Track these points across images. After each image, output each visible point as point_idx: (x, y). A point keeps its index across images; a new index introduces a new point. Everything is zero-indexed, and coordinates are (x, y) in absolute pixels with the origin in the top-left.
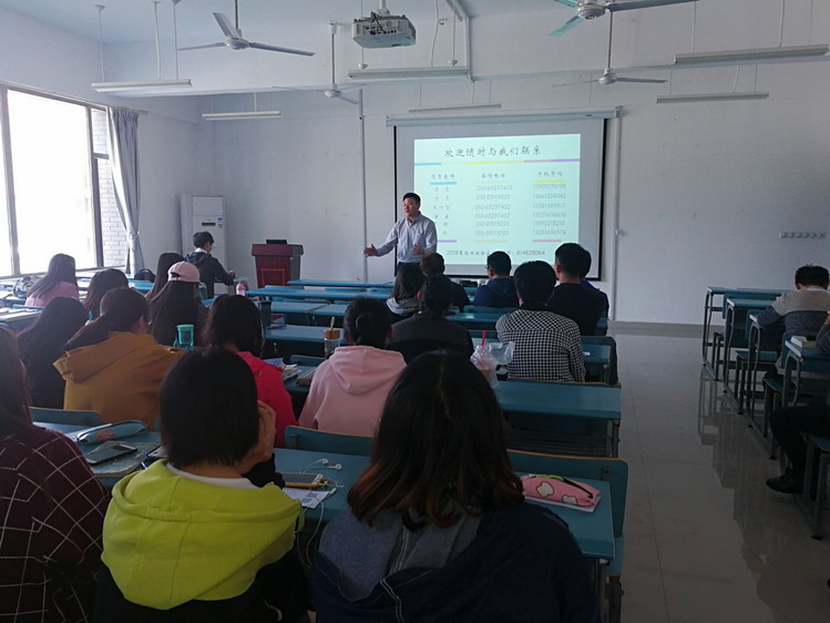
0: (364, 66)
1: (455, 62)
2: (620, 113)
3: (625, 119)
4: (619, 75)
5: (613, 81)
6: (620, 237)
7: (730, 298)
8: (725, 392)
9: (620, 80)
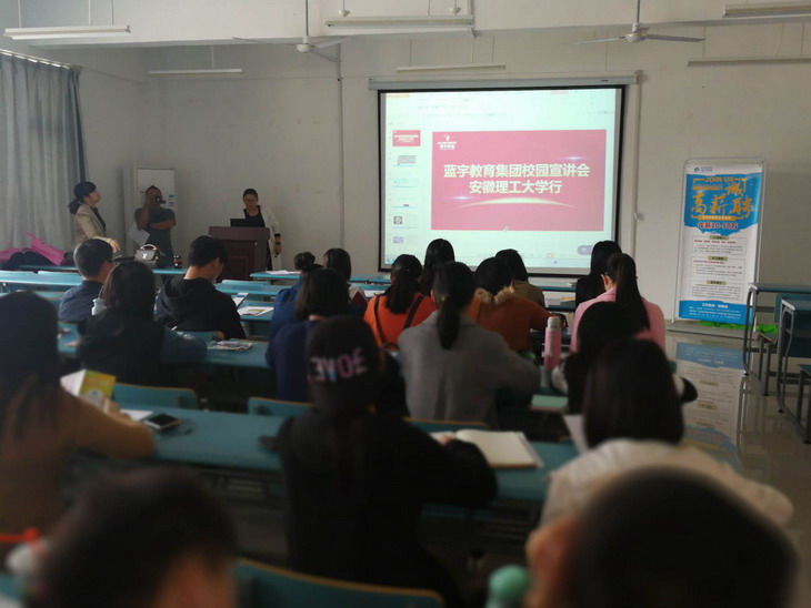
0: (346, 13)
1: (458, 10)
2: (640, 78)
3: (645, 86)
4: (650, 32)
5: (643, 38)
6: (638, 221)
7: (785, 298)
8: (781, 411)
9: (651, 37)
